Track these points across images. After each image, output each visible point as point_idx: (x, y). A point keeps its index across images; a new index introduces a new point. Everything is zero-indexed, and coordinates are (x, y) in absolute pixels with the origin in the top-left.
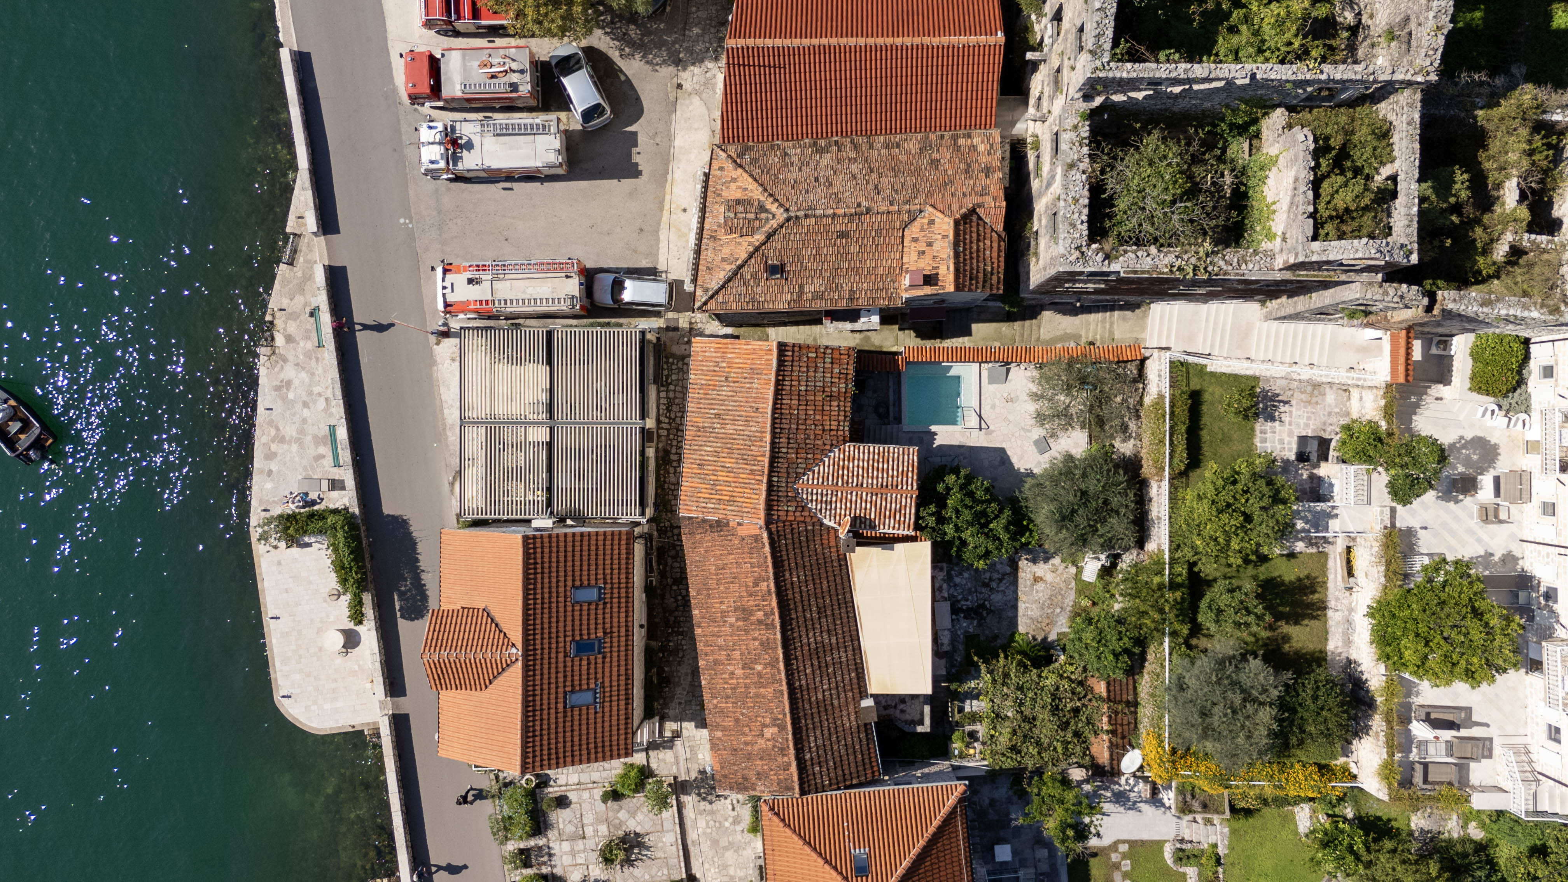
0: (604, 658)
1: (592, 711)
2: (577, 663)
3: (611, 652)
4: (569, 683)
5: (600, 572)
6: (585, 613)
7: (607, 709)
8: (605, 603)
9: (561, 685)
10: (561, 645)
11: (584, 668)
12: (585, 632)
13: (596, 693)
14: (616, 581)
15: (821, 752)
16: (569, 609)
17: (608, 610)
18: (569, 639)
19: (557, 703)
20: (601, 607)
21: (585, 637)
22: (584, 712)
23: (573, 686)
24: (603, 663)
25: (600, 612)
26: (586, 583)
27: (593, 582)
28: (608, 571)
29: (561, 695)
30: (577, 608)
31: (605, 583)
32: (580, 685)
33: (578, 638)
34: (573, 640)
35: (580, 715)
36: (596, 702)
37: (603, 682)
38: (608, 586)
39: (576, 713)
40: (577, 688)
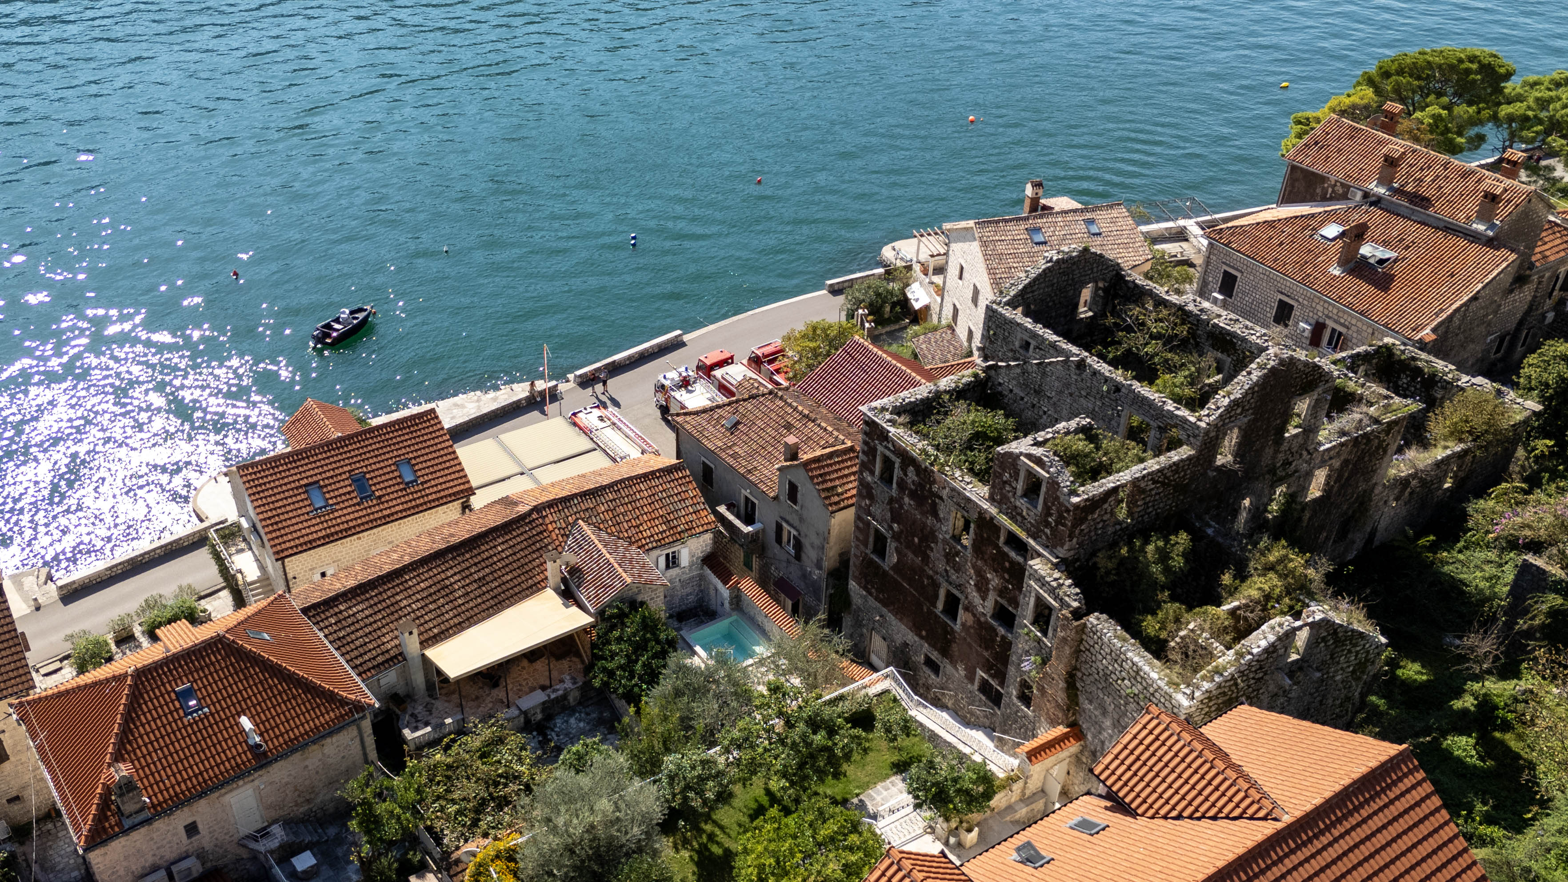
0: (358, 504)
1: (308, 509)
2: (347, 482)
3: (366, 508)
4: (327, 482)
5: (430, 477)
6: (391, 475)
7: (314, 521)
8: (405, 489)
9: (324, 476)
10: (358, 465)
11: (345, 490)
12: (375, 481)
13: (325, 507)
14: (427, 491)
15: (350, 621)
16: (390, 462)
17: (400, 494)
18: (365, 469)
19: (307, 478)
20: (401, 486)
21: (371, 482)
22: (306, 503)
23: (326, 486)
24: (354, 505)
25: (397, 488)
26: (417, 468)
27: (419, 473)
28: (433, 483)
29: (315, 479)
30: (393, 468)
31: (422, 483)
32: (328, 492)
33: (368, 476)
34: (365, 473)
35: (302, 500)
36: (316, 510)
37: (337, 511)
38: (421, 487)
39: (303, 496)
40: (325, 490)
